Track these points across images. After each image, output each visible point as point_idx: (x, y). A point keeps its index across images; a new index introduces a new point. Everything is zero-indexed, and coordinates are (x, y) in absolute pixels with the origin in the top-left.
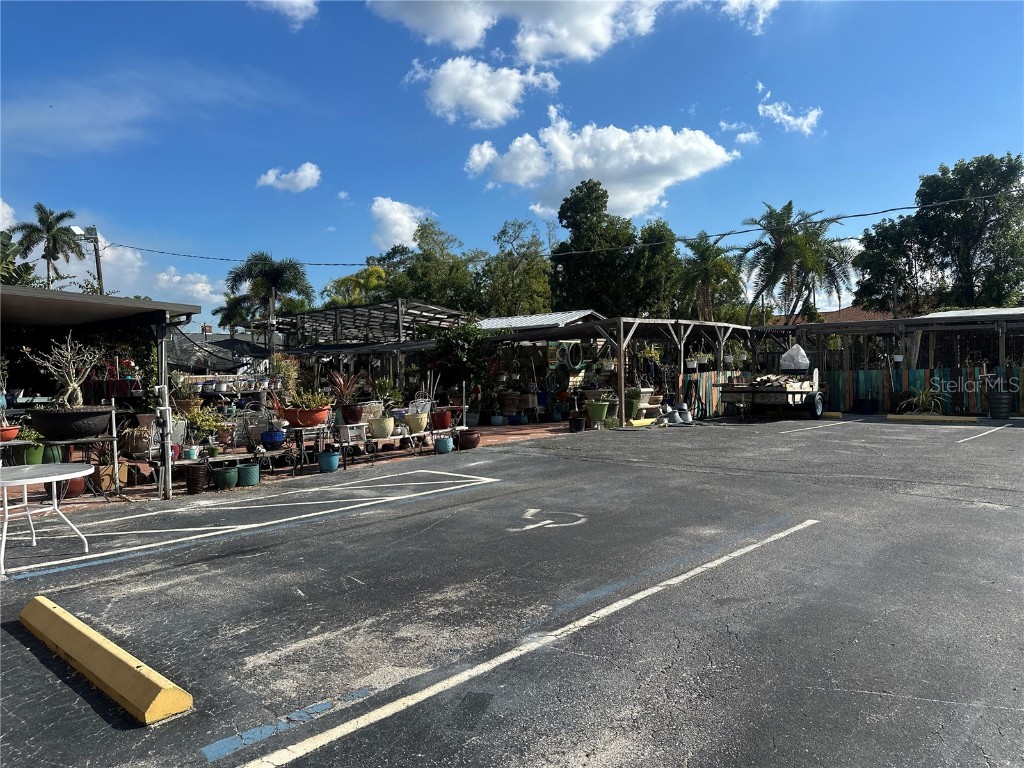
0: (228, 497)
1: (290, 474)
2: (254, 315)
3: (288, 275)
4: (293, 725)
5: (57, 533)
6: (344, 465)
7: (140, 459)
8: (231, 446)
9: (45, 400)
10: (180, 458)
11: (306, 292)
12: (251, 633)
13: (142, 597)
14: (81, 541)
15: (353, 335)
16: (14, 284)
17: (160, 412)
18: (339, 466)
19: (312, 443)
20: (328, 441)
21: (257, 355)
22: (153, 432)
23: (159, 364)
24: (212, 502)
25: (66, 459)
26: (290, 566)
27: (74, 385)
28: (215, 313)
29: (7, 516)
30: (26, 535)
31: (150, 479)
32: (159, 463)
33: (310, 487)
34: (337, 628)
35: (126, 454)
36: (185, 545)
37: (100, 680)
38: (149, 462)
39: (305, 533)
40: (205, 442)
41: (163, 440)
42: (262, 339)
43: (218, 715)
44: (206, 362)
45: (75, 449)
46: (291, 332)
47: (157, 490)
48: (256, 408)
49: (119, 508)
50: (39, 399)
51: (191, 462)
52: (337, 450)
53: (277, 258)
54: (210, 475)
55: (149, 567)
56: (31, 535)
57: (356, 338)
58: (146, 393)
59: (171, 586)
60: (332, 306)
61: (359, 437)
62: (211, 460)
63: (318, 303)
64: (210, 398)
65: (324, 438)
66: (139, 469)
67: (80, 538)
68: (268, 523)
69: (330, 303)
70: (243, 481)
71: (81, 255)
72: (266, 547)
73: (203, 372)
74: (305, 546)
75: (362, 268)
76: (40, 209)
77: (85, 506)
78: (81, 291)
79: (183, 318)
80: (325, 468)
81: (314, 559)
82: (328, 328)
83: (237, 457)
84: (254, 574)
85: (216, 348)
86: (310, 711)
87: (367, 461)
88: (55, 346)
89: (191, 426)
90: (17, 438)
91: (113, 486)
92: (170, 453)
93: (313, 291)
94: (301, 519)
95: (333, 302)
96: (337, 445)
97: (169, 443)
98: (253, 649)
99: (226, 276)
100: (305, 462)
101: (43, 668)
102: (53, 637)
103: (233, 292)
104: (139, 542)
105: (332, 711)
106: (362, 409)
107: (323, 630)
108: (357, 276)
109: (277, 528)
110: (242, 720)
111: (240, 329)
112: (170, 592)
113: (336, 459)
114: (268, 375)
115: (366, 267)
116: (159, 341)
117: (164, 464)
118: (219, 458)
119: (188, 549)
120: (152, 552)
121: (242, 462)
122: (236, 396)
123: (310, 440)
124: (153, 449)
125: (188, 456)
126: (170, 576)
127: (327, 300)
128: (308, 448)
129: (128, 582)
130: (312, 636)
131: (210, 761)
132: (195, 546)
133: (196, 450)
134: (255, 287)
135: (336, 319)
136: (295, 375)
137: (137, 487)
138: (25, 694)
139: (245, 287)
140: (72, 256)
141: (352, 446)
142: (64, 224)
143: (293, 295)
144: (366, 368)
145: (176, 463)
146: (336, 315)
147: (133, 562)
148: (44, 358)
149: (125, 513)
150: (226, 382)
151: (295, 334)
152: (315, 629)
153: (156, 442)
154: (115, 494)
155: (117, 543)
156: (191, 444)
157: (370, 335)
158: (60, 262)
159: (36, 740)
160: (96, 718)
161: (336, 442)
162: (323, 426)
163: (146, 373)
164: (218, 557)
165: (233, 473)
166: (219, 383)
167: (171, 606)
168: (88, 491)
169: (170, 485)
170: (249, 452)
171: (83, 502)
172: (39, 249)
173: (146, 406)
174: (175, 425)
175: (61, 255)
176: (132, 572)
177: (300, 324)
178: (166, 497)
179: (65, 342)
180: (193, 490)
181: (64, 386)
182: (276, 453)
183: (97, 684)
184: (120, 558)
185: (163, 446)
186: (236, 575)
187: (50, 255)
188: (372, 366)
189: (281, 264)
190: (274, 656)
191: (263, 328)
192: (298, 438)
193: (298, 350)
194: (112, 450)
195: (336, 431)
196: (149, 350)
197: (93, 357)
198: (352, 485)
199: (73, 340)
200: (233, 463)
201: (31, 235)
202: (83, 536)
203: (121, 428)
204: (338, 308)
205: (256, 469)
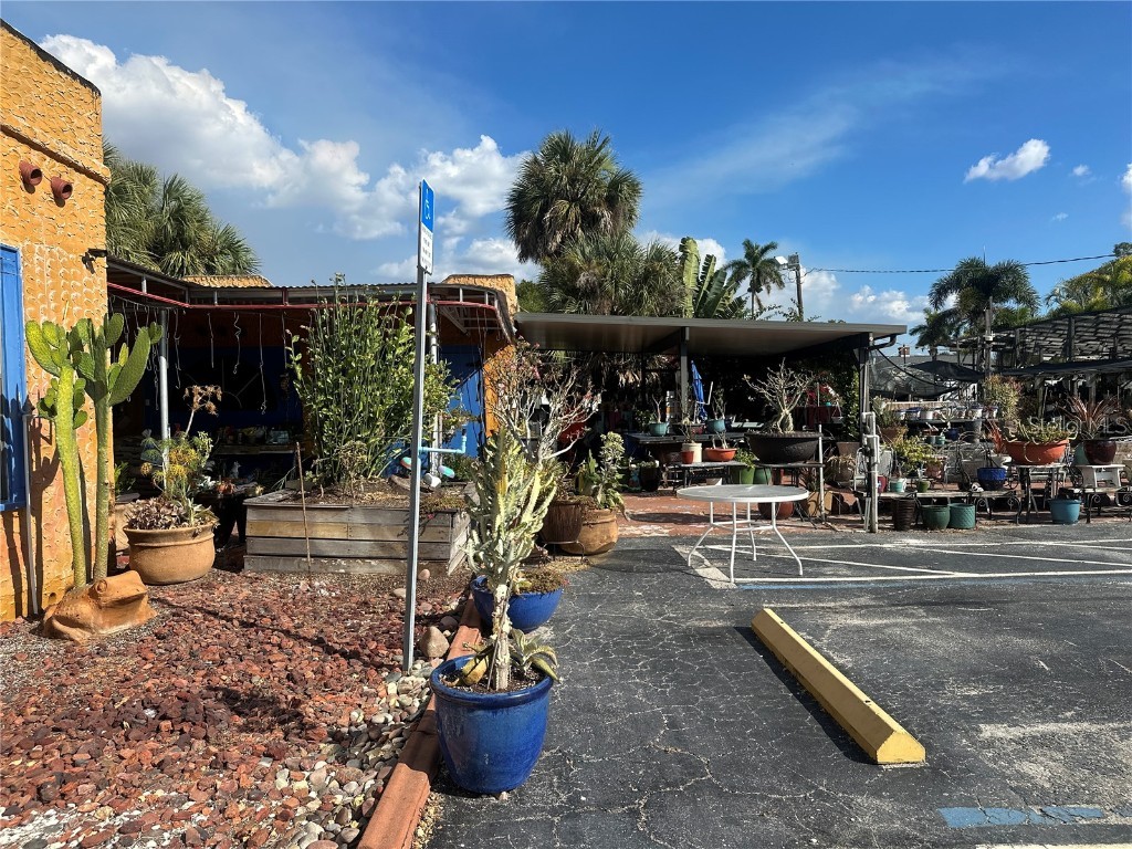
0: (939, 539)
1: (1013, 520)
2: (958, 333)
3: (1006, 281)
4: (1049, 822)
5: (772, 551)
6: (1087, 516)
7: (846, 488)
8: (941, 481)
9: (754, 425)
10: (885, 491)
11: (1028, 300)
12: (984, 698)
13: (859, 630)
14: (797, 563)
15: (1091, 350)
16: (730, 317)
17: (868, 440)
18: (1080, 518)
19: (1042, 486)
20: (1065, 485)
21: (965, 378)
22: (858, 460)
23: (861, 390)
24: (921, 541)
25: (777, 482)
26: (1024, 630)
27: (786, 411)
28: (913, 332)
29: (736, 530)
30: (747, 549)
31: (854, 510)
32: (865, 494)
33: (1042, 540)
34: (1098, 721)
35: (831, 483)
36: (897, 585)
37: (829, 705)
38: (854, 492)
39: (1041, 595)
40: (913, 475)
41: (869, 469)
42: (969, 360)
43: (954, 779)
44: (908, 387)
45: (785, 474)
46: (1007, 350)
47: (862, 521)
48: (970, 439)
49: (826, 535)
50: (748, 424)
51: (898, 496)
52: (1075, 497)
53: (991, 263)
54: (919, 511)
55: (863, 601)
56: (752, 550)
57: (1096, 352)
58: (847, 420)
59: (887, 626)
60: (1063, 314)
61: (1110, 483)
62: (919, 495)
63: (1043, 312)
64: (915, 427)
65: (1058, 481)
66: (842, 499)
67: (795, 560)
68: (992, 575)
69: (1060, 311)
70: (955, 523)
71: (781, 284)
72: (993, 603)
73: (904, 398)
74: (1043, 609)
75: (1107, 260)
76: (748, 245)
77: (794, 529)
78: (785, 319)
79: (888, 340)
80: (1059, 518)
81: (1058, 628)
82: (1058, 343)
83: (949, 495)
84: (980, 630)
85: (917, 372)
86: (1072, 811)
87: (1120, 515)
88: (771, 373)
89: (898, 456)
90: (734, 459)
91: (819, 513)
92: (877, 485)
93: (1038, 297)
94: (1033, 577)
95: (1064, 309)
96: (1077, 491)
97: (876, 473)
98: (991, 717)
99: (929, 290)
100: (1033, 508)
101: (776, 678)
102: (783, 650)
103: (937, 307)
104: (849, 573)
105: (1103, 821)
106: (1115, 445)
107: (1079, 718)
108: (1100, 271)
109: (1003, 582)
110: (983, 793)
111: (941, 350)
112: (888, 631)
113: (1076, 508)
114: (981, 402)
115: (1114, 258)
116: (862, 365)
117: (870, 494)
118: (928, 494)
119: (902, 588)
120: (863, 586)
121: (954, 500)
122: (945, 425)
123: (1038, 481)
124: (859, 479)
125: (894, 488)
126: (884, 614)
127: (1056, 306)
128: (1035, 491)
129: (843, 612)
130: (1065, 720)
131: (950, 826)
132: (908, 587)
133: (903, 482)
134: (963, 300)
135: (1069, 330)
136: (1014, 401)
137: (841, 517)
138: (763, 697)
139: (951, 301)
140: (773, 286)
141: (1100, 494)
142: (769, 255)
143: (1011, 304)
144: (1114, 392)
145: (882, 495)
146: (1069, 325)
147: (845, 592)
148: (761, 386)
149: (833, 542)
150: (932, 410)
151: (1014, 350)
152: (1068, 714)
153: (861, 471)
154: (821, 521)
155: (828, 570)
156: (898, 476)
157: (1120, 348)
158: (762, 295)
159: (777, 744)
160: (828, 741)
161: (1075, 486)
162: (1058, 465)
163: (846, 399)
164: (936, 604)
165: (945, 513)
166: (925, 410)
167: (889, 647)
168: (795, 515)
169: (877, 518)
170: (962, 489)
171: (792, 525)
172: (746, 283)
173: (847, 434)
174: (882, 455)
175: (763, 288)
176: (846, 603)
177: (1018, 340)
178: (872, 530)
179: (779, 369)
180: (899, 526)
181: (777, 412)
182: (995, 494)
183: (826, 707)
184: (834, 587)
185: (869, 477)
186: (958, 628)
187: (755, 288)
188: (1122, 389)
189: (996, 268)
190: (1016, 732)
191: (970, 346)
192: (1024, 478)
193: (1017, 371)
194: (818, 477)
195: (1075, 472)
196: (851, 376)
197: (802, 385)
198: (1101, 544)
199: (786, 367)
200: (942, 501)
201: (739, 269)
202: (798, 559)
203: (827, 455)
204: (1074, 315)
205: (972, 509)
